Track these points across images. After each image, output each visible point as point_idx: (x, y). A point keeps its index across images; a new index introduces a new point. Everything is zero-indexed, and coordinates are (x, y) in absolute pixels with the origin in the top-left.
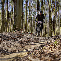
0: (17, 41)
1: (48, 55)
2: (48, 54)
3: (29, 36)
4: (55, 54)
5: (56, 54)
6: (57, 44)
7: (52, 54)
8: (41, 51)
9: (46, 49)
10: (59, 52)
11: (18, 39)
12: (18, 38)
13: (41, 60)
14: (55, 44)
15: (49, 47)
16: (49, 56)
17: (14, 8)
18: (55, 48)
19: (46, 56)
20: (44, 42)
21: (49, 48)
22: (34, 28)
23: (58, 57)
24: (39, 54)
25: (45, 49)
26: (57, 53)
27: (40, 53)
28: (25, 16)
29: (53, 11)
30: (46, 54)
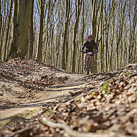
0: (19, 81)
1: (86, 115)
2: (85, 113)
3: (45, 71)
4: (102, 113)
5: (105, 113)
6: (106, 92)
7: (95, 112)
8: (71, 106)
9: (82, 102)
10: (111, 108)
11: (20, 76)
12: (21, 74)
13: (69, 125)
14: (104, 92)
15: (88, 97)
16: (88, 117)
17: (13, 8)
18: (103, 99)
19: (81, 116)
20: (79, 87)
21: (90, 100)
22: (57, 54)
23: (108, 119)
24: (67, 111)
25: (79, 101)
26: (106, 111)
27: (69, 110)
28: (39, 25)
29: (101, 18)
30: (82, 114)
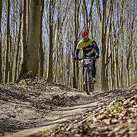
0: (31, 102)
1: (98, 136)
2: (97, 133)
4: (113, 134)
5: (116, 133)
7: (107, 132)
8: (83, 127)
9: (94, 122)
10: (123, 128)
11: (32, 97)
17: (22, 29)
21: (101, 119)
22: (68, 73)
24: (79, 133)
25: (91, 121)
27: (81, 131)
28: (49, 45)
29: (110, 35)
30: (94, 134)
